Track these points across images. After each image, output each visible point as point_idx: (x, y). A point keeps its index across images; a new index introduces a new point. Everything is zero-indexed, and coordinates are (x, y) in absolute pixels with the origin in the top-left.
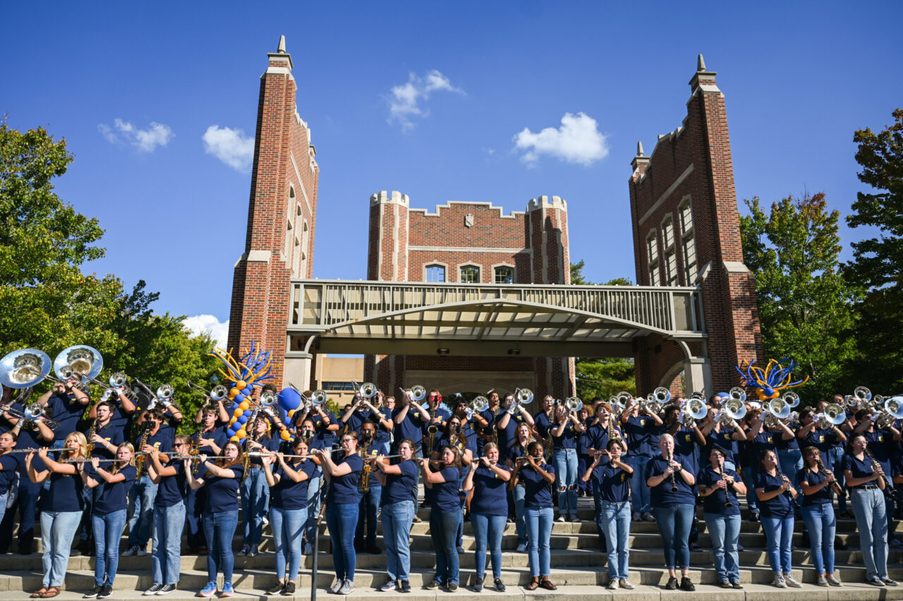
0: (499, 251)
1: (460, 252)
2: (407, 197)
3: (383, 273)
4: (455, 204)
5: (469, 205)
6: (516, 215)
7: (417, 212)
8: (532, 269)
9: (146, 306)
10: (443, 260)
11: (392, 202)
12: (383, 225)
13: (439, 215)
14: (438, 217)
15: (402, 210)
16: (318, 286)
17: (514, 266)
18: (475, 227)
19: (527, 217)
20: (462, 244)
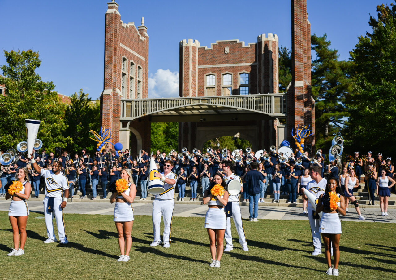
0: (241, 65)
1: (222, 67)
2: (196, 41)
3: (184, 81)
4: (220, 42)
5: (227, 42)
6: (251, 45)
7: (202, 48)
8: (258, 73)
9: (86, 104)
10: (214, 72)
11: (188, 45)
12: (184, 57)
13: (212, 49)
14: (211, 50)
15: (194, 48)
16: (131, 102)
17: (249, 72)
18: (230, 53)
19: (256, 45)
20: (223, 63)
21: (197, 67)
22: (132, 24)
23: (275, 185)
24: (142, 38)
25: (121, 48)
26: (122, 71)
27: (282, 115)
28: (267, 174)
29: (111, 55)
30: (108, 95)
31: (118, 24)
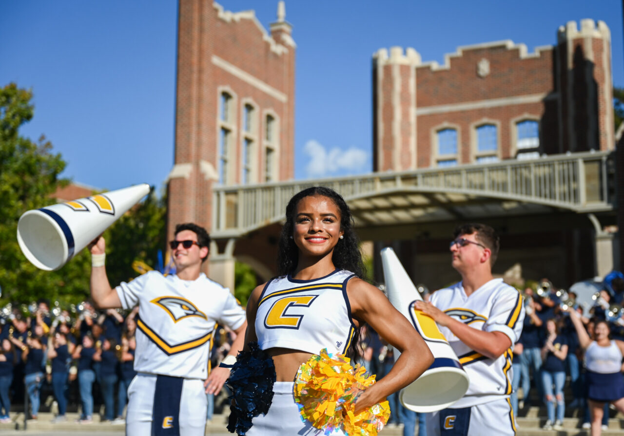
0: (520, 101)
1: (473, 109)
2: (410, 50)
4: (467, 51)
6: (541, 52)
7: (424, 68)
8: (560, 119)
11: (391, 62)
13: (449, 68)
14: (447, 70)
15: (405, 69)
16: (234, 192)
17: (537, 117)
18: (491, 75)
19: (554, 52)
20: (476, 98)
21: (414, 112)
22: (249, 15)
23: (547, 379)
24: (277, 49)
25: (215, 68)
26: (220, 123)
27: (603, 206)
28: (524, 348)
29: (189, 84)
30: (181, 180)
31: (207, 12)
